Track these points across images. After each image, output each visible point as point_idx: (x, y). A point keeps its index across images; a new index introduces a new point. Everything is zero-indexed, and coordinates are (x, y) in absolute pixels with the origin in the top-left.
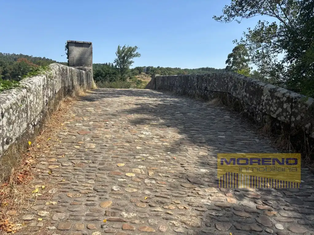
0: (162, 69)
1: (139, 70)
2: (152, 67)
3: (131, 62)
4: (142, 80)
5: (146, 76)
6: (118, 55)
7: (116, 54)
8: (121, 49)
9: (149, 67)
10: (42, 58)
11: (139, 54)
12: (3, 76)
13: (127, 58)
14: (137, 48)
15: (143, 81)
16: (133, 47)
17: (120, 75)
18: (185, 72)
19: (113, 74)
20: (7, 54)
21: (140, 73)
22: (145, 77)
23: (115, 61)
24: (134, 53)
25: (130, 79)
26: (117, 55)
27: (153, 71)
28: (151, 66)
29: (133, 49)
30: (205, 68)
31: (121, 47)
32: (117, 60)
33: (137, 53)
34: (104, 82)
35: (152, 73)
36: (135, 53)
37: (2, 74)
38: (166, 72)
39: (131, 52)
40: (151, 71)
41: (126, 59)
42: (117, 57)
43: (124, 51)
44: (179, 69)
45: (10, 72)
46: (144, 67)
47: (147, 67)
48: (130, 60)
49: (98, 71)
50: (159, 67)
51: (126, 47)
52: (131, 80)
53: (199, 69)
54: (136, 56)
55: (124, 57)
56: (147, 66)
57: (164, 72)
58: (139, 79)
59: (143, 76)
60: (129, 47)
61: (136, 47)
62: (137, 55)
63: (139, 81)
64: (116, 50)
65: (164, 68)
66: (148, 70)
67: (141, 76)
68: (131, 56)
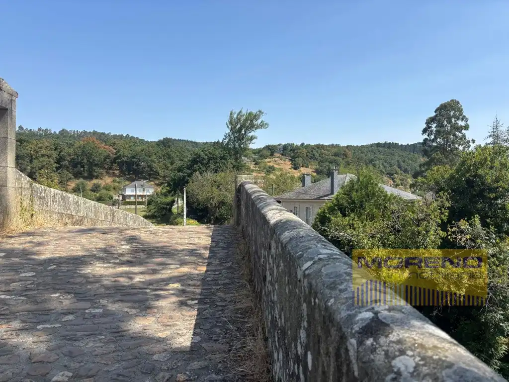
0: (308, 146)
1: (271, 150)
2: (292, 145)
3: (252, 139)
4: (276, 166)
5: (281, 160)
6: (230, 126)
7: (227, 124)
8: (235, 116)
9: (286, 144)
10: (125, 135)
11: (266, 124)
12: (58, 165)
13: (245, 131)
14: (263, 113)
15: (277, 168)
16: (254, 112)
17: (233, 161)
18: (347, 151)
19: (222, 158)
20: (74, 131)
21: (272, 155)
22: (279, 161)
23: (225, 136)
24: (256, 123)
25: (255, 164)
26: (228, 127)
27: (294, 150)
28: (290, 142)
29: (255, 116)
30: (381, 143)
31: (235, 113)
32: (229, 135)
33: (261, 122)
34: (204, 173)
35: (292, 155)
36: (259, 121)
37: (55, 162)
38: (315, 152)
39: (252, 121)
40: (290, 151)
41: (243, 132)
42: (228, 131)
43: (239, 120)
44: (337, 146)
45: (68, 158)
46: (279, 145)
47: (285, 145)
48: (250, 134)
49: (196, 155)
50: (303, 144)
51: (244, 112)
52: (257, 166)
53: (372, 145)
54: (261, 128)
55: (240, 130)
56: (283, 144)
57: (312, 151)
58: (271, 164)
59: (276, 159)
60: (248, 112)
61: (260, 111)
62: (263, 125)
63: (270, 168)
64: (227, 119)
65: (311, 146)
66: (286, 150)
67: (274, 159)
68: (252, 127)
